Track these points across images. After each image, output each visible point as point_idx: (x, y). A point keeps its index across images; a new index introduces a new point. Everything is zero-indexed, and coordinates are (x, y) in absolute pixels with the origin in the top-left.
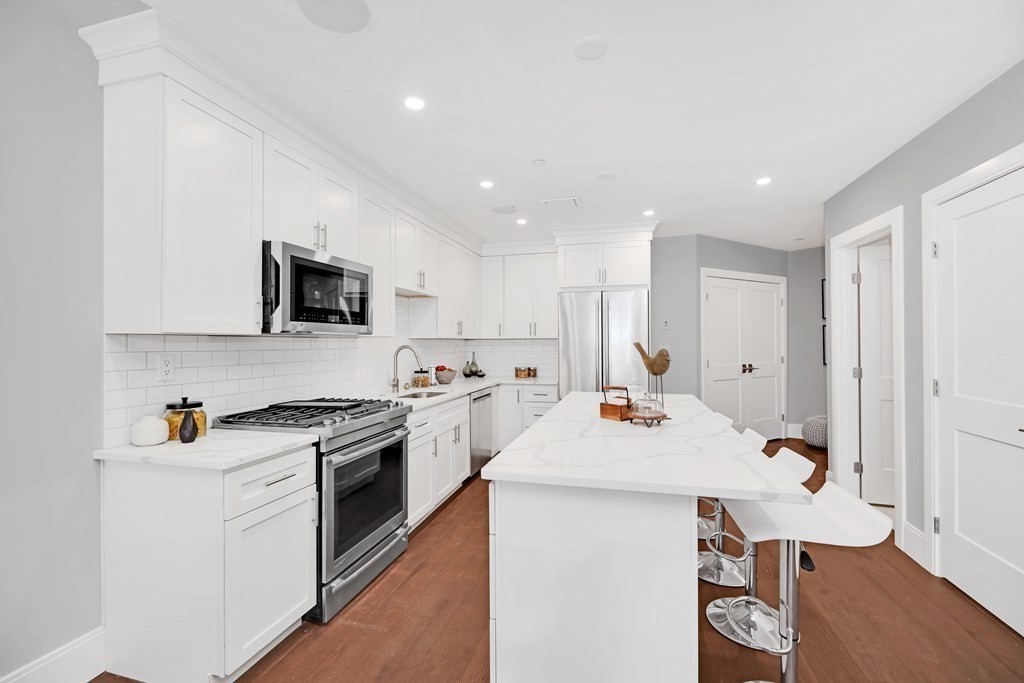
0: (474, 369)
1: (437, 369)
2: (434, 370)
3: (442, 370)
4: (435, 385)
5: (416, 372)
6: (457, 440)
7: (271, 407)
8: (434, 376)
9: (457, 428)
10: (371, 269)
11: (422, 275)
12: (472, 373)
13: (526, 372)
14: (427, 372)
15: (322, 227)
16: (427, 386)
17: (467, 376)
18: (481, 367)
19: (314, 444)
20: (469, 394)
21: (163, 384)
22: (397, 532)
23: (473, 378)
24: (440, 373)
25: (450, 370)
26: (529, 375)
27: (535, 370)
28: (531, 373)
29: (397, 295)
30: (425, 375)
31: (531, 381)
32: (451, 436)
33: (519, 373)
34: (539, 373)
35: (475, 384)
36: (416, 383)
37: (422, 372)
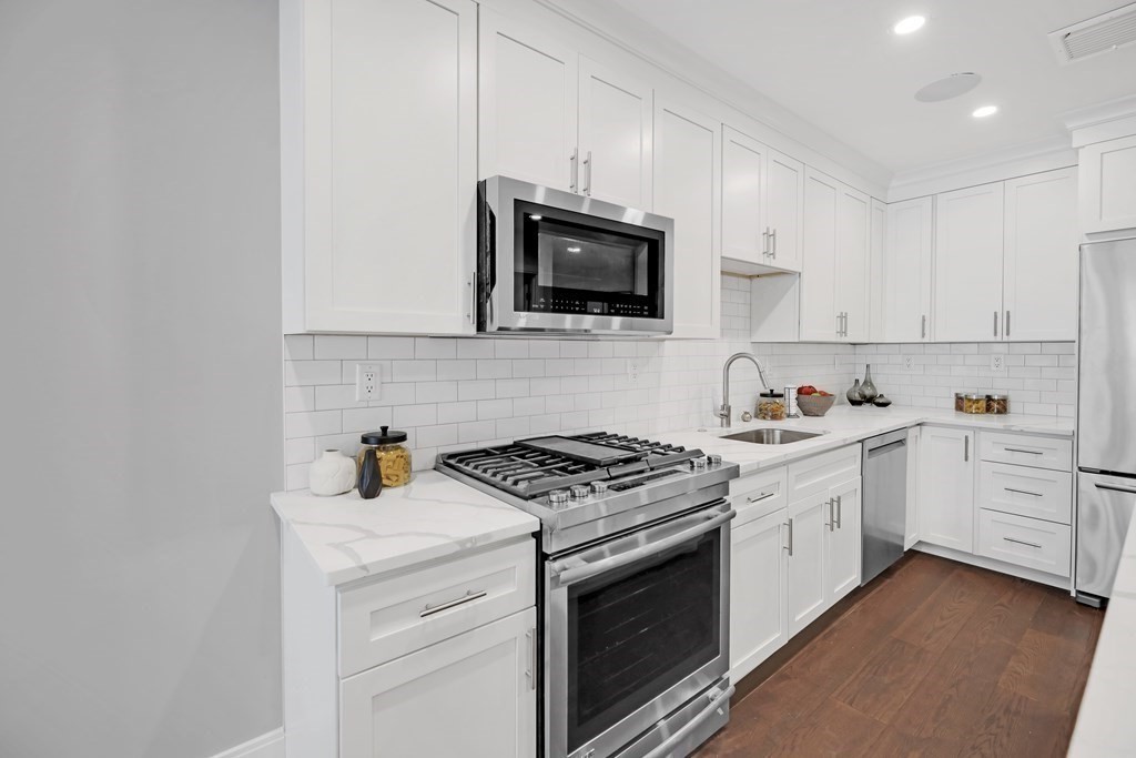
0: (868, 392)
1: (800, 391)
2: (793, 394)
3: (808, 393)
4: (796, 416)
5: (762, 395)
6: (835, 523)
7: (516, 444)
8: (793, 403)
9: (836, 503)
10: (670, 221)
11: (770, 236)
12: (866, 399)
13: (983, 404)
14: (781, 396)
15: (582, 158)
16: (781, 418)
17: (854, 403)
18: (882, 388)
19: (535, 535)
20: (861, 441)
21: (365, 404)
22: (710, 693)
23: (866, 407)
24: (805, 398)
25: (824, 394)
26: (989, 409)
27: (1004, 400)
28: (995, 405)
29: (722, 273)
30: (777, 400)
31: (994, 421)
32: (824, 516)
33: (966, 404)
34: (1012, 406)
35: (872, 422)
36: (761, 413)
37: (772, 395)
